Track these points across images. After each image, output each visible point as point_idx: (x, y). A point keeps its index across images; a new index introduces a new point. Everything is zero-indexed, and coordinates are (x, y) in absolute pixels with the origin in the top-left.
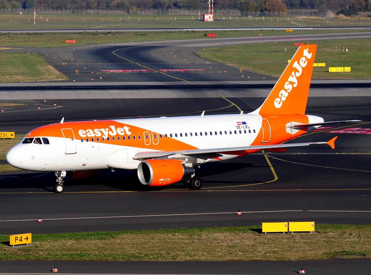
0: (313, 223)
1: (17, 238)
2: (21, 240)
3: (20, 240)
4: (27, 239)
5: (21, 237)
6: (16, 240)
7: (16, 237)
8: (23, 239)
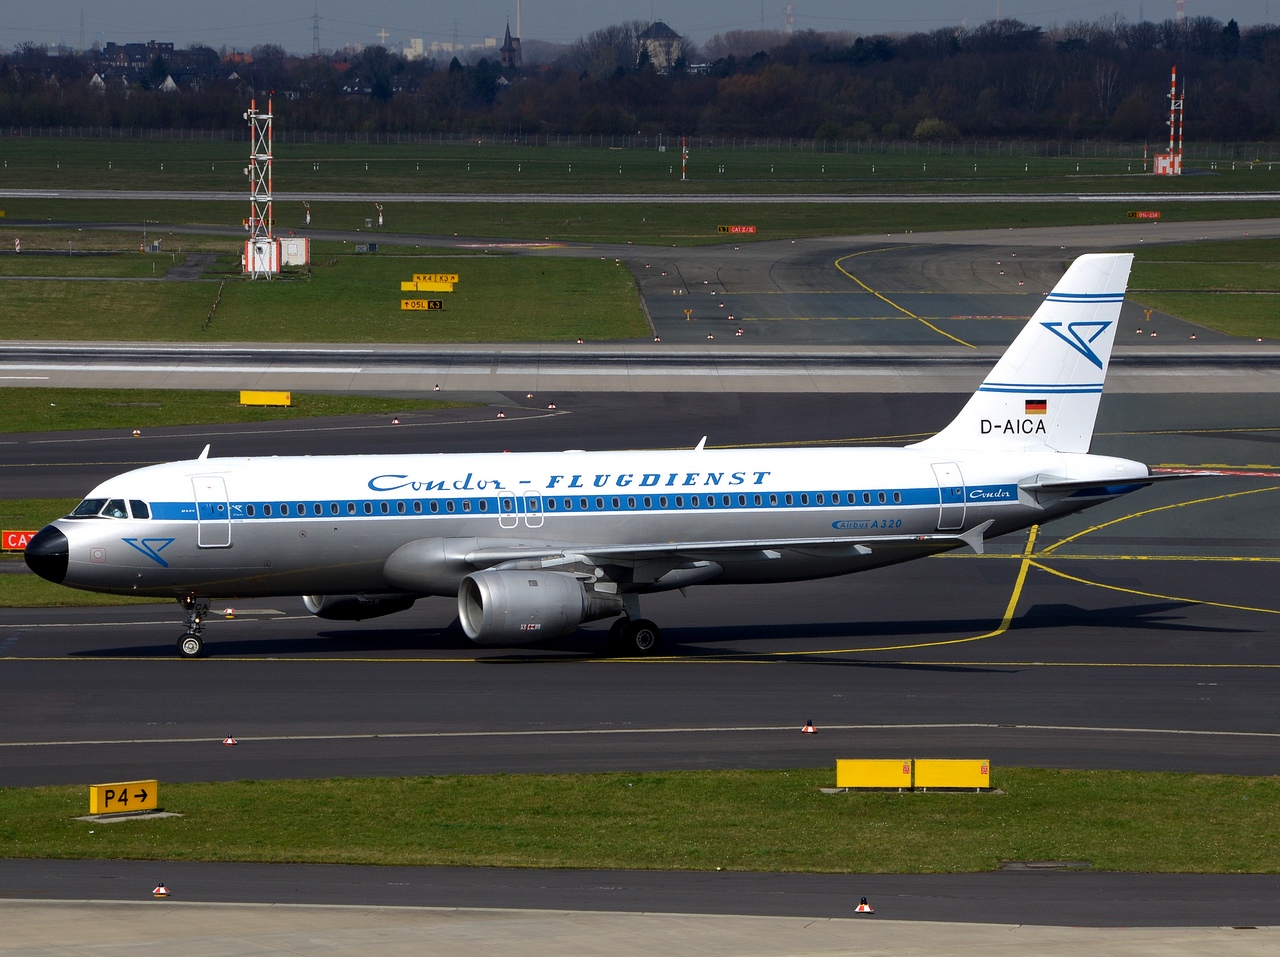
0: (986, 763)
1: (110, 795)
2: (126, 800)
3: (120, 800)
4: (144, 795)
5: (125, 792)
6: (107, 798)
7: (107, 792)
8: (130, 796)
